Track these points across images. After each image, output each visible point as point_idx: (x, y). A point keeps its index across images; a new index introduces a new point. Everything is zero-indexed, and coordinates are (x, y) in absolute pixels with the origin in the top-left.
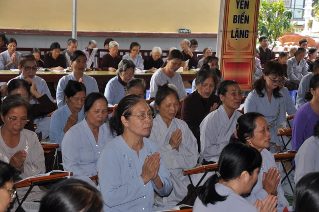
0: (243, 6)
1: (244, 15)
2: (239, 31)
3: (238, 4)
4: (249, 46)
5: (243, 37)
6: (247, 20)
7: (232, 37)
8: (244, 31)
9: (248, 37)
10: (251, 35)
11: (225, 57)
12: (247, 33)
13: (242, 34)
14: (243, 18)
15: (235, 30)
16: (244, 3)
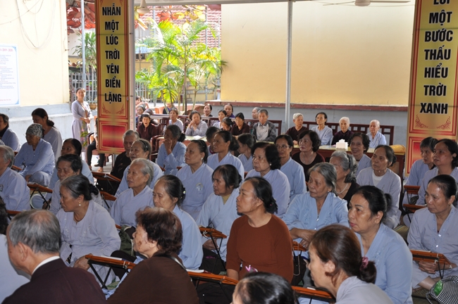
0: (113, 71)
1: (116, 79)
2: (112, 95)
3: (108, 69)
4: (123, 110)
5: (116, 101)
6: (119, 84)
7: (106, 100)
8: (116, 95)
9: (121, 101)
10: (123, 99)
11: (101, 119)
12: (120, 97)
13: (116, 98)
14: (115, 82)
15: (108, 94)
16: (113, 68)
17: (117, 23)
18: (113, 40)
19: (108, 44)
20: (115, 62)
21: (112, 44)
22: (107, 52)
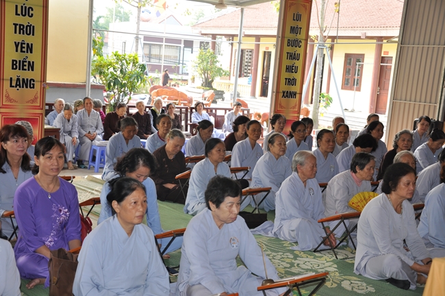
0: (25, 50)
1: (27, 60)
2: (21, 80)
3: (17, 46)
4: (36, 98)
5: (27, 87)
6: (31, 66)
7: (11, 86)
8: (27, 79)
9: (33, 88)
10: (37, 85)
11: (3, 110)
12: (32, 82)
13: (28, 84)
14: (26, 64)
15: (15, 78)
16: (25, 46)
18: (26, 11)
19: (17, 14)
20: (28, 39)
21: (25, 15)
22: (16, 25)
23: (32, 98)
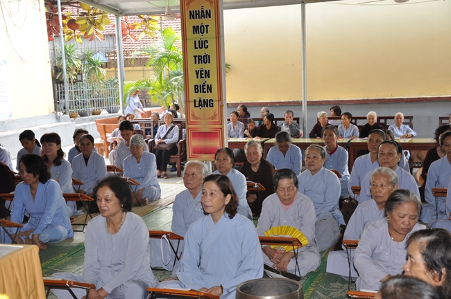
0: (203, 76)
1: (206, 84)
2: (202, 100)
3: (197, 74)
4: (215, 115)
5: (207, 106)
6: (209, 88)
7: (195, 106)
8: (207, 100)
9: (213, 106)
10: (216, 104)
11: (190, 126)
12: (211, 102)
13: (208, 103)
14: (205, 87)
15: (197, 100)
16: (203, 72)
17: (207, 26)
18: (203, 44)
19: (196, 48)
20: (206, 67)
21: (202, 48)
22: (195, 57)
23: (213, 115)
